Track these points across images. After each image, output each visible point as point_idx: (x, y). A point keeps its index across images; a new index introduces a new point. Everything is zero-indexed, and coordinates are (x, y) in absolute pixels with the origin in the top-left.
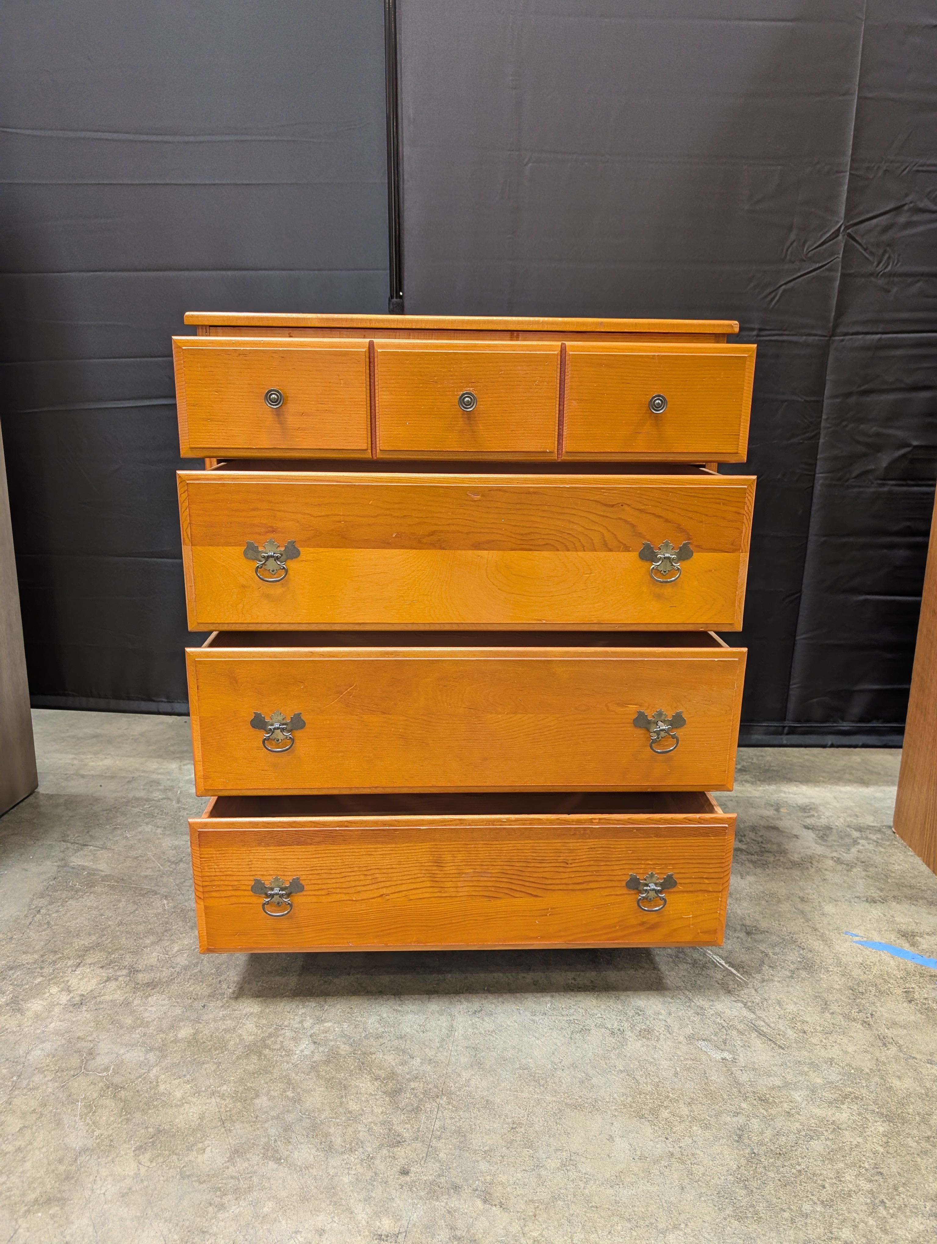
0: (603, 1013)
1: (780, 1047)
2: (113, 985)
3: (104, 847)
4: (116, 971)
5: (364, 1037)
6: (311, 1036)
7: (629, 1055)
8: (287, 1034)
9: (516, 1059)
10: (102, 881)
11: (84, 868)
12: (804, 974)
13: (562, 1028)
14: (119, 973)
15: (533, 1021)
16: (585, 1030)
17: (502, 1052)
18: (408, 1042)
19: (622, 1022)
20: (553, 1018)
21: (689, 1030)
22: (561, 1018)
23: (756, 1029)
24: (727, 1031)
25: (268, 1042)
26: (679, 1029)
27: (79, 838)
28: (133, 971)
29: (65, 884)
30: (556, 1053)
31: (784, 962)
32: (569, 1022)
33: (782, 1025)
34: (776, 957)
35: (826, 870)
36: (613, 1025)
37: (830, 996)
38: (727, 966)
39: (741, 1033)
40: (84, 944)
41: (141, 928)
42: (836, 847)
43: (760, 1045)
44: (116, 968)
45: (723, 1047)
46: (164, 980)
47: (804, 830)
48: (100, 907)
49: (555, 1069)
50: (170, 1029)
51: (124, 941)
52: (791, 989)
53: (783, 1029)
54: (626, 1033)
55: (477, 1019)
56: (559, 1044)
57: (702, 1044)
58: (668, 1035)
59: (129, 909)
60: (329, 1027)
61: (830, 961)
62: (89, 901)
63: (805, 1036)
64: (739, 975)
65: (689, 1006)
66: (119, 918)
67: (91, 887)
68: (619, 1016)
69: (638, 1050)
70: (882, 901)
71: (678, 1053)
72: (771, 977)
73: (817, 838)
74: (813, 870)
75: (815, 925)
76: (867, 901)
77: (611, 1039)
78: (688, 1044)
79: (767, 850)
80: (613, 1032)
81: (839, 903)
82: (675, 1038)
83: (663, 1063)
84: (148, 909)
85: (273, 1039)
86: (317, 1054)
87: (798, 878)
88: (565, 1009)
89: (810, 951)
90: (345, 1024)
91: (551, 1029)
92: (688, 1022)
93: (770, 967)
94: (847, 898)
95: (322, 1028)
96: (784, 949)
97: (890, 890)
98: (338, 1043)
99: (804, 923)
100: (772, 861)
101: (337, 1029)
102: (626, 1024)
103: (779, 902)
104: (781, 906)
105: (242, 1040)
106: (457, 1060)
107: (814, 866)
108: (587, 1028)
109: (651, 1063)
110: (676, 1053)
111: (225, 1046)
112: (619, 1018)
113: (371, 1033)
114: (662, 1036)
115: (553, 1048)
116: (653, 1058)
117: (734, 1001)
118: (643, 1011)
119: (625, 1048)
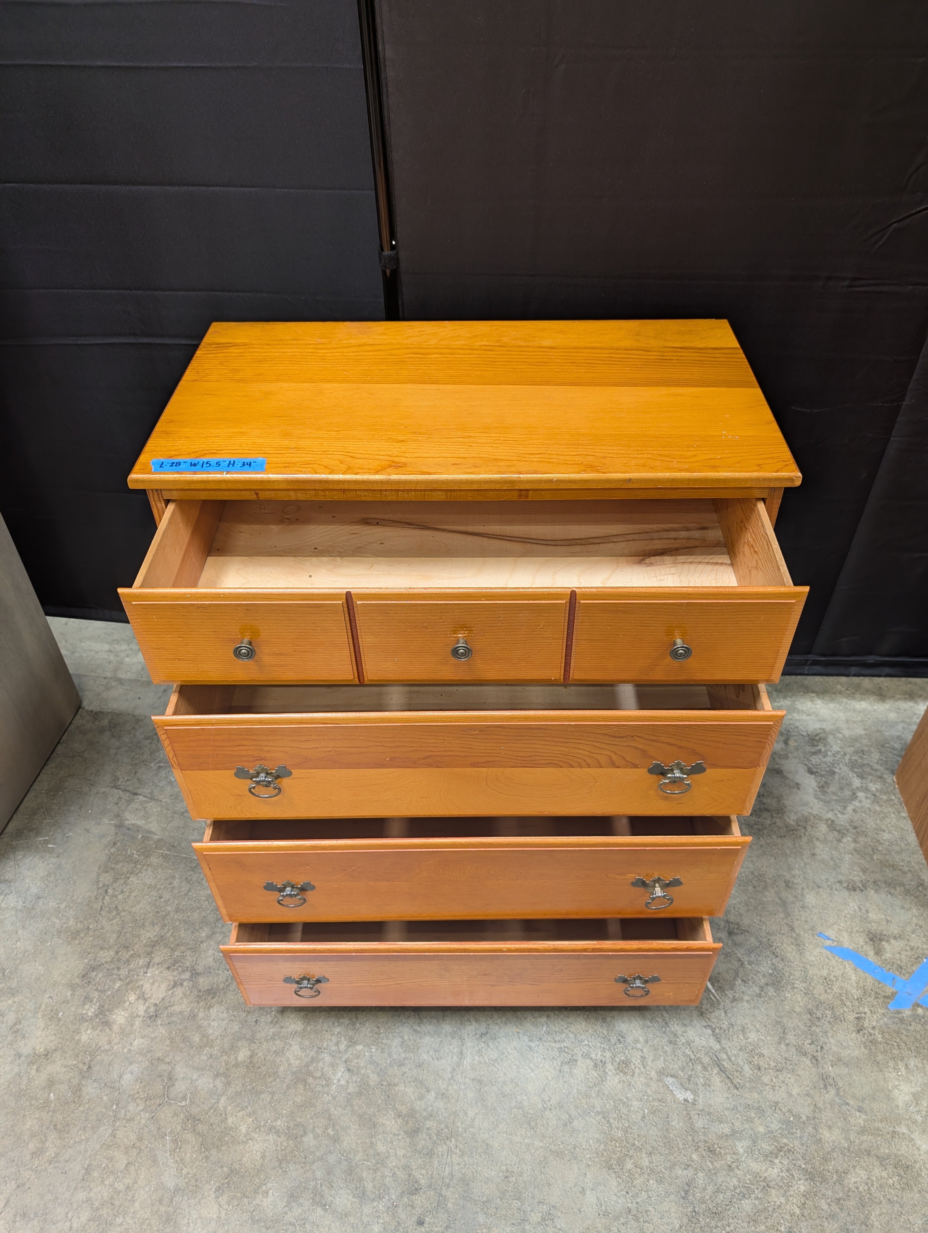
0: (590, 1039)
1: (735, 1086)
2: (179, 991)
3: (152, 798)
4: (180, 974)
5: (390, 1064)
6: (346, 1062)
7: (607, 1092)
8: (326, 1058)
9: (513, 1096)
10: (156, 848)
11: (138, 829)
12: (771, 991)
13: (554, 1058)
14: (183, 977)
15: (530, 1047)
16: (573, 1062)
17: (502, 1086)
18: (425, 1071)
19: (605, 1052)
20: (547, 1044)
21: (660, 1064)
22: (553, 1044)
23: (717, 1063)
24: (693, 1065)
25: (311, 1068)
26: (653, 1061)
27: (128, 783)
28: (195, 974)
29: (124, 853)
30: (546, 1089)
31: (756, 975)
32: (560, 1050)
33: (741, 1059)
34: (750, 967)
35: (818, 839)
36: (597, 1055)
37: (790, 1021)
39: (705, 1068)
40: (150, 938)
41: (196, 916)
42: (833, 803)
43: (719, 1084)
44: (180, 969)
45: (687, 1086)
46: (221, 987)
47: (807, 775)
48: (158, 887)
49: (545, 1108)
50: (231, 1049)
51: (183, 934)
52: (757, 1011)
53: (741, 1063)
54: (607, 1065)
55: (483, 1044)
56: (550, 1078)
57: (670, 1080)
58: (642, 1069)
59: (183, 889)
60: (360, 1051)
61: (797, 974)
62: (147, 877)
63: (759, 1074)
64: (713, 991)
65: (664, 1032)
66: (176, 902)
67: (147, 857)
68: (603, 1044)
69: (615, 1087)
70: (862, 888)
71: (648, 1091)
72: (741, 994)
73: (817, 789)
74: (805, 839)
75: (793, 922)
76: (847, 888)
77: (594, 1072)
78: (658, 1081)
79: (766, 807)
80: (596, 1064)
81: (821, 890)
82: (648, 1073)
83: (634, 1103)
84: (200, 890)
85: (315, 1065)
86: (351, 1084)
87: (788, 852)
88: (558, 1034)
89: (782, 960)
90: (373, 1047)
91: (544, 1059)
92: (661, 1053)
93: (743, 980)
94: (829, 883)
95: (355, 1052)
96: (759, 956)
97: (872, 872)
98: (368, 1071)
99: (783, 919)
100: (768, 825)
101: (366, 1054)
102: (608, 1054)
103: (765, 888)
104: (766, 893)
105: (289, 1064)
106: (464, 1095)
107: (807, 834)
108: (575, 1058)
109: (624, 1103)
110: (646, 1092)
111: (276, 1072)
112: (603, 1046)
113: (395, 1060)
114: (637, 1070)
115: (545, 1083)
116: (627, 1098)
117: (705, 1027)
118: (624, 1037)
119: (604, 1084)
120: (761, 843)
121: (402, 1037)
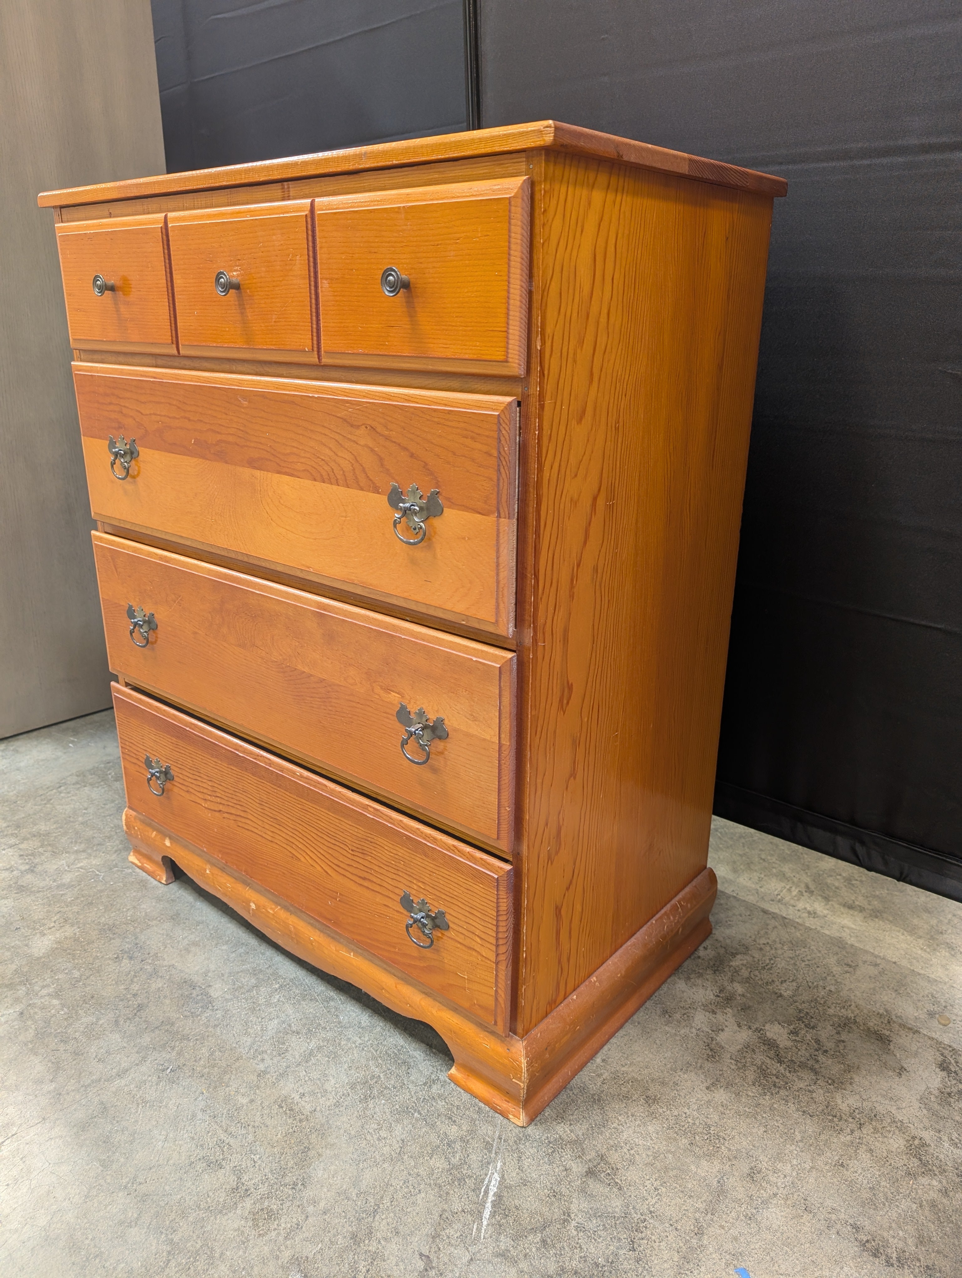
0: (264, 1158)
4: (22, 864)
5: (57, 1033)
6: (29, 1005)
7: (209, 1228)
8: (20, 992)
9: (114, 1149)
13: (201, 1146)
14: (21, 867)
15: (194, 1116)
16: (216, 1165)
17: (117, 1131)
18: (75, 1062)
19: (263, 1184)
20: (215, 1127)
21: (310, 1250)
22: (220, 1132)
26: (306, 1240)
28: (31, 870)
30: (153, 1170)
31: (572, 1248)
32: (220, 1144)
34: (575, 1233)
35: (871, 1151)
36: (251, 1179)
38: (491, 1198)
40: (41, 829)
41: (90, 833)
44: (27, 861)
46: (34, 889)
48: (95, 802)
49: (125, 1187)
51: (64, 839)
54: (248, 1199)
55: (155, 1078)
56: (171, 1162)
58: (281, 1238)
59: (108, 812)
60: (51, 1005)
62: (97, 792)
64: (485, 1223)
65: (360, 1219)
66: (91, 817)
68: (273, 1174)
69: (224, 1231)
70: (894, 1261)
71: (256, 1269)
72: (521, 1256)
73: (936, 1092)
74: (845, 1138)
75: (709, 1225)
76: (863, 1245)
77: (224, 1195)
78: (282, 1267)
79: (817, 1066)
80: (237, 1188)
81: (806, 1217)
82: (283, 1248)
83: (222, 1267)
87: (798, 1137)
88: (239, 1125)
89: (638, 1261)
90: (65, 1009)
91: (193, 1139)
92: (327, 1239)
93: (544, 1241)
94: (834, 1217)
95: (47, 1003)
96: (605, 1229)
97: (938, 1252)
99: (697, 1210)
100: (795, 1088)
101: (53, 1011)
102: (263, 1189)
103: (709, 1156)
104: (704, 1163)
106: (75, 1110)
107: (857, 1134)
108: (224, 1163)
109: (211, 1257)
110: (252, 1268)
112: (270, 1176)
113: (66, 1033)
114: (274, 1234)
115: (161, 1162)
116: (222, 1254)
117: (421, 1255)
118: (305, 1187)
119: (218, 1217)
120: (761, 1101)
121: (98, 1019)
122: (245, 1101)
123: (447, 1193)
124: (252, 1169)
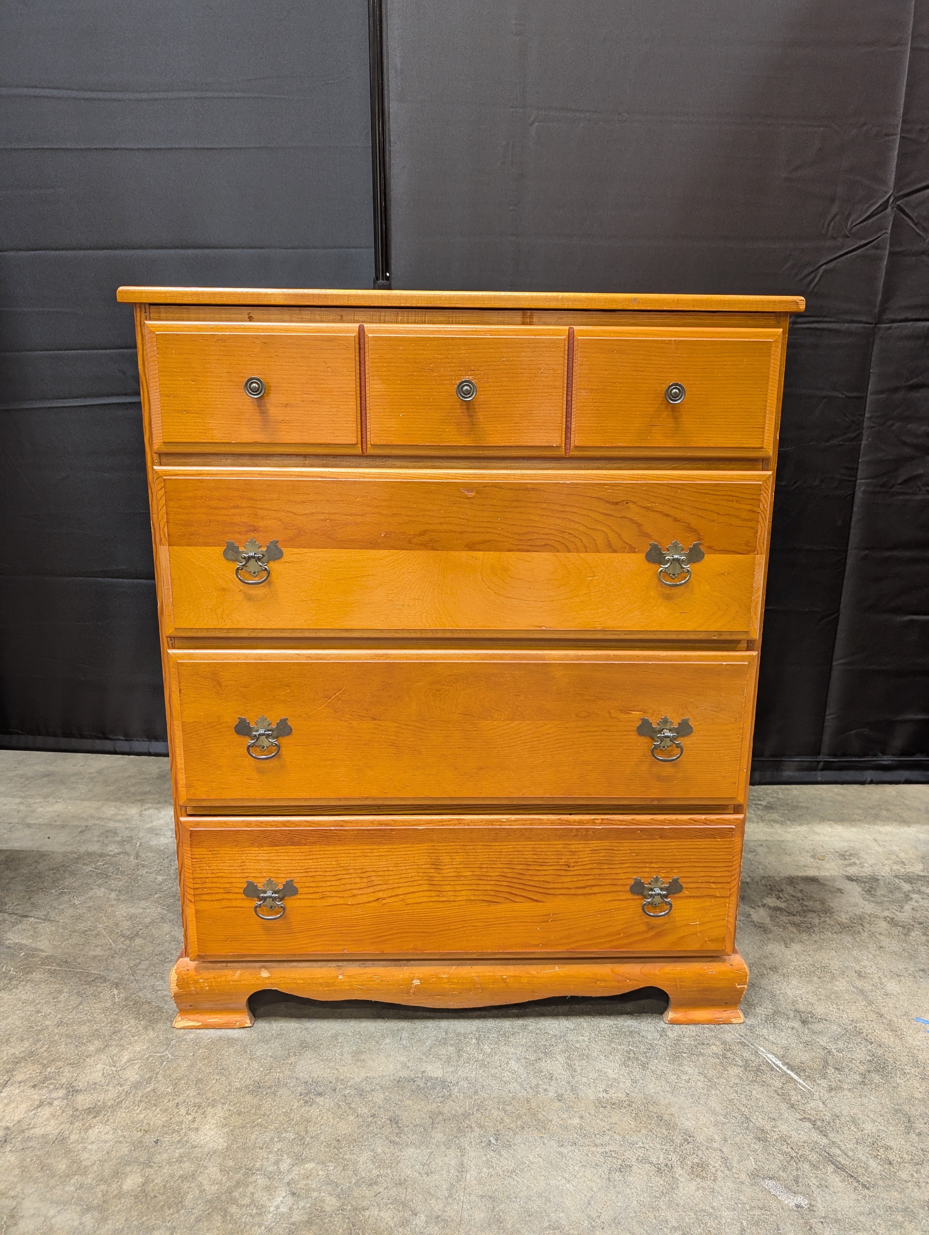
0: (645, 1141)
1: (864, 1186)
2: (46, 1111)
3: (47, 919)
4: (50, 1092)
5: (355, 1184)
6: (289, 1184)
7: (682, 1202)
8: (259, 1181)
9: (544, 1214)
10: (42, 964)
11: (21, 947)
12: (877, 1078)
13: (597, 1165)
14: (54, 1095)
15: (560, 1153)
16: (624, 1168)
17: (526, 1203)
18: (409, 1190)
19: (669, 1154)
20: (585, 1149)
21: (751, 1164)
22: (594, 1149)
23: (831, 1159)
24: (797, 1164)
25: (236, 1194)
26: (739, 1162)
27: (19, 907)
28: (72, 1091)
30: (592, 1203)
31: (851, 1062)
32: (605, 1154)
33: (862, 1153)
34: (841, 1054)
35: (880, 934)
36: (658, 1158)
37: (913, 1109)
38: (785, 1068)
39: (814, 1166)
40: (14, 1054)
41: (85, 1029)
42: (887, 904)
43: (840, 1184)
44: (52, 1087)
45: (795, 1188)
46: (109, 1104)
47: (847, 882)
48: (37, 1001)
49: (593, 1227)
50: (113, 1177)
51: (62, 1048)
52: (865, 1101)
53: (864, 1158)
54: (675, 1170)
55: (492, 1153)
56: (595, 1189)
57: (769, 1184)
58: (727, 1172)
59: (72, 1003)
60: (311, 1170)
61: (905, 1060)
62: (24, 992)
63: (892, 1169)
64: (801, 1082)
65: (747, 1128)
66: (59, 1016)
67: (27, 973)
68: (665, 1145)
69: (693, 1196)
71: (742, 1198)
72: (839, 1083)
73: (864, 893)
74: (865, 934)
75: (879, 1009)
77: (658, 1179)
78: (752, 1185)
79: (810, 908)
80: (660, 1169)
81: (902, 978)
82: (736, 1176)
83: (725, 1214)
84: (95, 1003)
85: (241, 1189)
86: (296, 1211)
87: (850, 946)
88: (598, 1136)
89: (880, 1046)
90: (330, 1164)
91: (584, 1166)
92: (749, 1152)
93: (836, 1069)
94: (910, 972)
95: (302, 1172)
96: (848, 1043)
98: (322, 1194)
99: (866, 1006)
100: (817, 924)
101: (320, 1173)
102: (674, 1157)
103: (834, 978)
104: (837, 983)
105: (202, 1191)
107: (866, 930)
108: (627, 1163)
109: (710, 1214)
110: (739, 1199)
111: (181, 1202)
112: (665, 1147)
113: (363, 1178)
114: (719, 1173)
115: (589, 1195)
116: (713, 1208)
117: (800, 1120)
118: (693, 1137)
119: (676, 1192)
120: (816, 938)
121: (373, 1151)
122: (577, 1121)
123: (763, 1081)
124: (649, 1153)
